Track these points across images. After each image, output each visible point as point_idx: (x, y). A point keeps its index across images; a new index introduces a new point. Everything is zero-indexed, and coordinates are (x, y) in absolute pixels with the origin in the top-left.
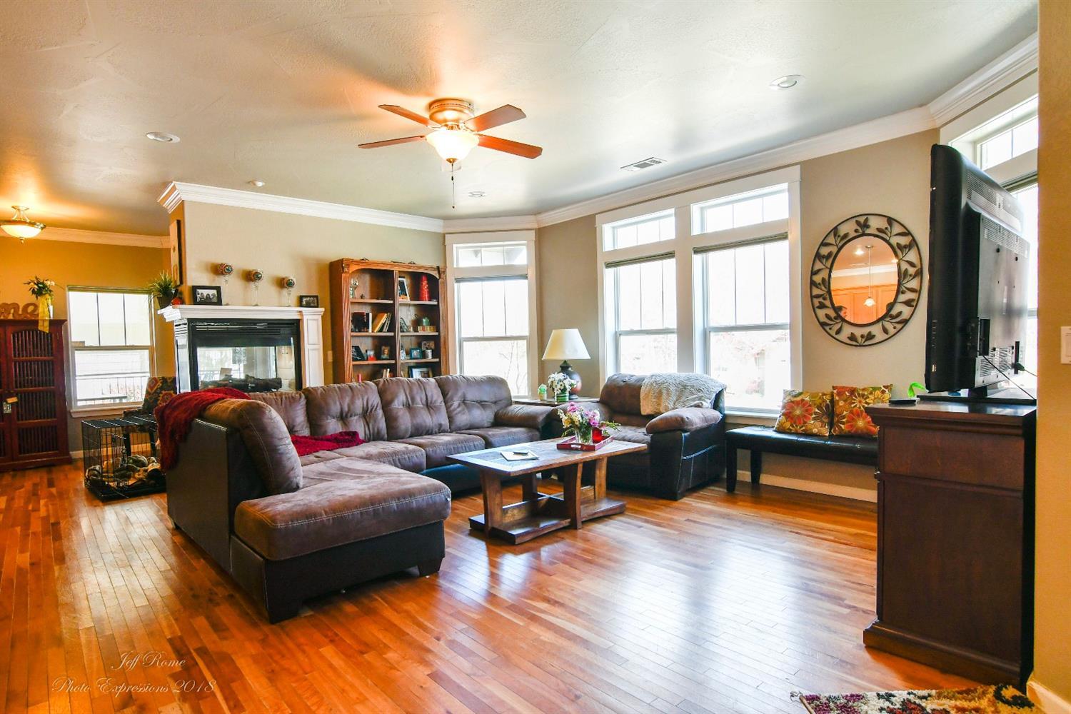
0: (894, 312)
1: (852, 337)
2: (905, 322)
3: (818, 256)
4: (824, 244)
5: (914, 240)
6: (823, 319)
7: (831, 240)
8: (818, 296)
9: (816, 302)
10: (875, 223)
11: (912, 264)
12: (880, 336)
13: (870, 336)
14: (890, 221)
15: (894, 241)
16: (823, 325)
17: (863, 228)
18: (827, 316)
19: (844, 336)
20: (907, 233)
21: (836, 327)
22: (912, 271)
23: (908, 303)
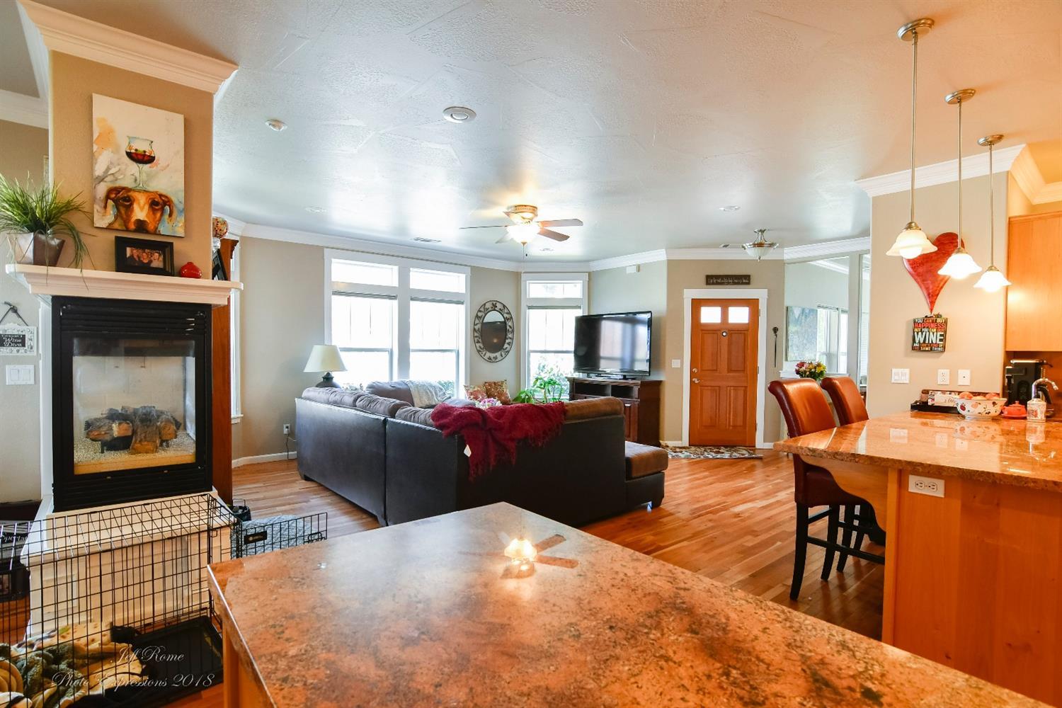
0: (505, 347)
1: (490, 358)
2: (508, 352)
3: (477, 316)
4: (479, 311)
5: (512, 318)
6: (478, 349)
7: (482, 309)
8: (476, 337)
9: (476, 339)
10: (499, 306)
11: (510, 327)
12: (499, 358)
13: (496, 358)
14: (504, 306)
15: (506, 315)
16: (479, 351)
17: (494, 308)
18: (480, 347)
19: (486, 357)
20: (509, 313)
21: (484, 353)
22: (510, 330)
23: (509, 344)
